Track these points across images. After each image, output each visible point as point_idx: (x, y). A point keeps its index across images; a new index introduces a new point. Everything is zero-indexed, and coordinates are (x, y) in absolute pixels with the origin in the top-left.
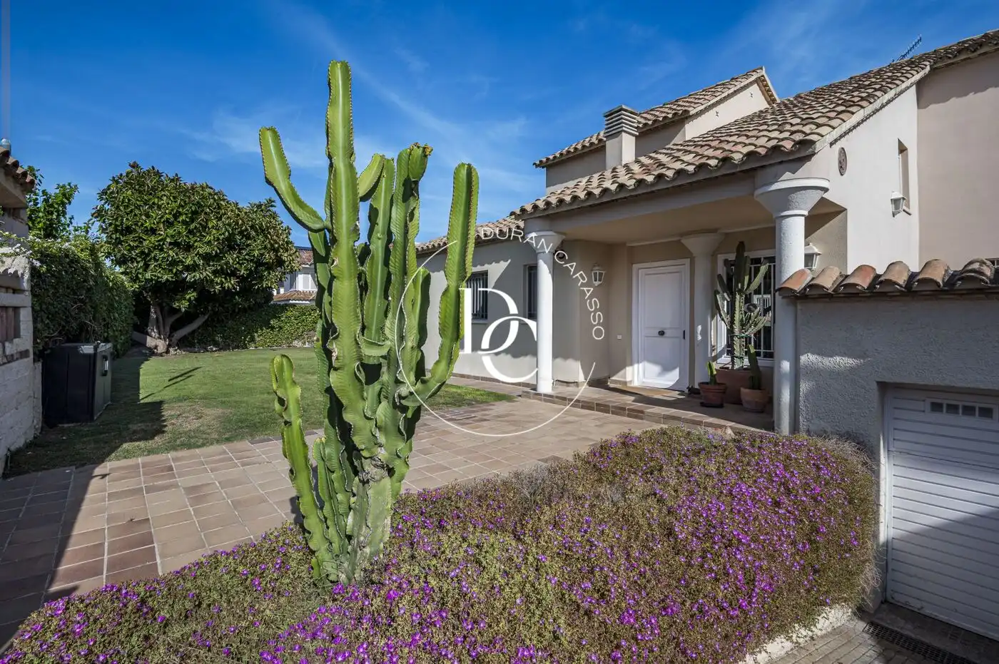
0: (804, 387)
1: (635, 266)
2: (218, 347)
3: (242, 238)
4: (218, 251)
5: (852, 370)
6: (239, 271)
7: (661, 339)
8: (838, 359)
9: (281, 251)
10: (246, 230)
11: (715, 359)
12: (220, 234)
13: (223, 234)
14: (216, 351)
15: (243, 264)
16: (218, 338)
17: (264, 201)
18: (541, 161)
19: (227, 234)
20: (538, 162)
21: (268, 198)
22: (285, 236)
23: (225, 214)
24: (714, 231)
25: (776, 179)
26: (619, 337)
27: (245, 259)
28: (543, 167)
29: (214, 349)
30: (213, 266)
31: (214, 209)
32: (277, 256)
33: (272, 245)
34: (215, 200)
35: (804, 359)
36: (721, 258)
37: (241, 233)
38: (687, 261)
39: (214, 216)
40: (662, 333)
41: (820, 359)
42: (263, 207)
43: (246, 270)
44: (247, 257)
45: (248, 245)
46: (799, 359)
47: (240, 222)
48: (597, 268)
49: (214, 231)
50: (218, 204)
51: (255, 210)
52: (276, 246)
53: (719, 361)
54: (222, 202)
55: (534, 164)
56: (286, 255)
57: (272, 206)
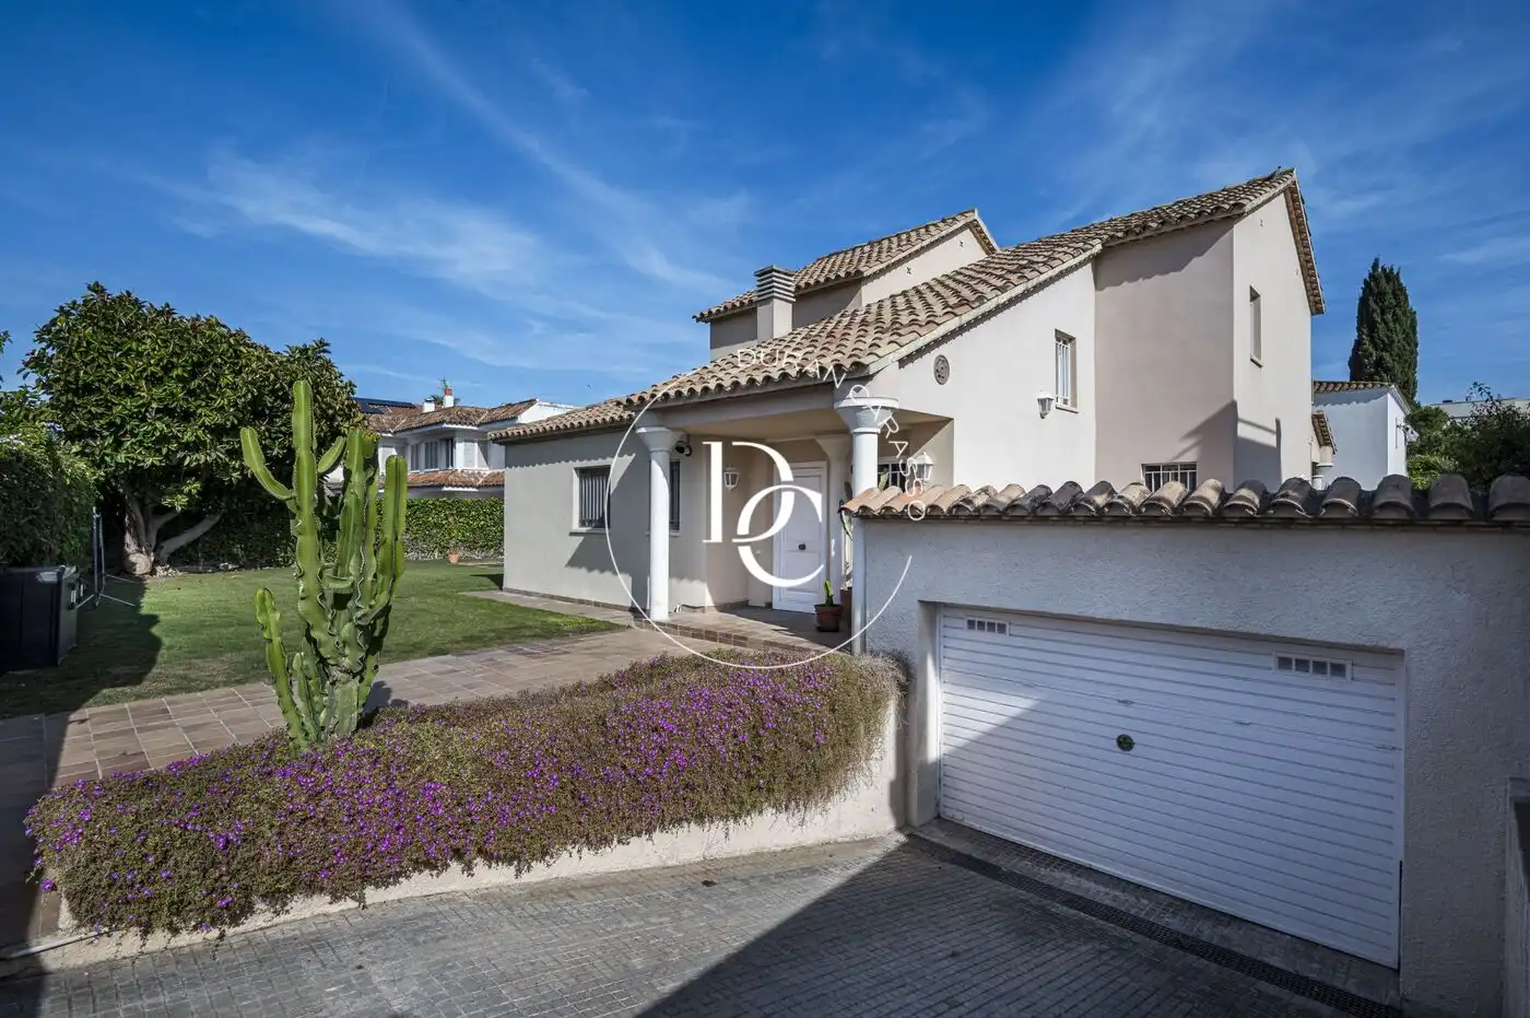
2: (238, 563)
3: (275, 401)
4: (236, 422)
6: (271, 449)
7: (801, 553)
9: (339, 419)
10: (282, 388)
12: (239, 397)
13: (244, 396)
14: (233, 570)
15: (278, 438)
16: (237, 550)
17: (310, 343)
19: (250, 396)
20: (698, 316)
21: (317, 339)
22: (345, 396)
23: (247, 365)
25: (845, 396)
27: (281, 432)
29: (230, 567)
30: (228, 443)
31: (229, 358)
32: (331, 426)
33: (324, 411)
34: (230, 345)
37: (273, 392)
39: (229, 368)
40: (802, 547)
42: (310, 352)
43: (282, 448)
44: (283, 429)
45: (285, 412)
47: (272, 376)
49: (229, 392)
50: (235, 351)
51: (298, 356)
52: (331, 412)
54: (242, 348)
55: (694, 317)
56: (346, 425)
57: (325, 351)
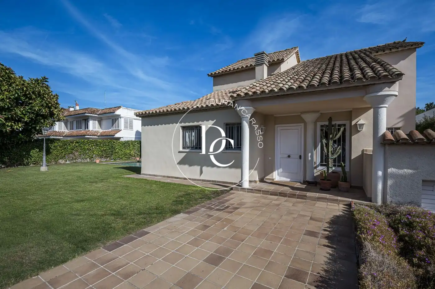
0: (389, 182)
1: (276, 126)
2: (6, 165)
3: (26, 99)
4: (10, 106)
5: (411, 175)
6: (23, 119)
7: (289, 159)
8: (405, 170)
9: (53, 108)
10: (29, 94)
11: (316, 168)
12: (11, 95)
13: (14, 95)
14: (4, 167)
15: (26, 114)
16: (6, 159)
17: (40, 78)
18: (212, 74)
19: (16, 95)
20: (210, 74)
21: (43, 76)
22: (55, 99)
23: (14, 82)
24: (318, 112)
25: (381, 90)
26: (270, 158)
27: (28, 112)
28: (212, 77)
29: (3, 166)
30: (5, 115)
31: (6, 78)
32: (50, 111)
33: (47, 104)
34: (6, 73)
35: (389, 170)
36: (319, 124)
37: (25, 95)
38: (303, 124)
39: (6, 83)
40: (289, 156)
41: (397, 170)
42: (39, 81)
43: (29, 119)
44: (29, 111)
45: (30, 103)
46: (388, 170)
47: (25, 89)
48: (262, 126)
49: (6, 93)
50: (8, 76)
51: (34, 82)
52: (50, 105)
53: (317, 169)
54: (12, 75)
55: (208, 75)
56: (56, 110)
57: (46, 81)
